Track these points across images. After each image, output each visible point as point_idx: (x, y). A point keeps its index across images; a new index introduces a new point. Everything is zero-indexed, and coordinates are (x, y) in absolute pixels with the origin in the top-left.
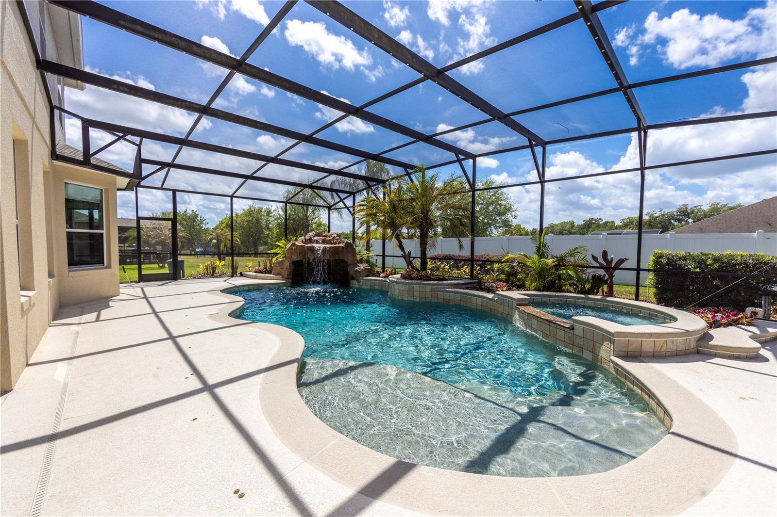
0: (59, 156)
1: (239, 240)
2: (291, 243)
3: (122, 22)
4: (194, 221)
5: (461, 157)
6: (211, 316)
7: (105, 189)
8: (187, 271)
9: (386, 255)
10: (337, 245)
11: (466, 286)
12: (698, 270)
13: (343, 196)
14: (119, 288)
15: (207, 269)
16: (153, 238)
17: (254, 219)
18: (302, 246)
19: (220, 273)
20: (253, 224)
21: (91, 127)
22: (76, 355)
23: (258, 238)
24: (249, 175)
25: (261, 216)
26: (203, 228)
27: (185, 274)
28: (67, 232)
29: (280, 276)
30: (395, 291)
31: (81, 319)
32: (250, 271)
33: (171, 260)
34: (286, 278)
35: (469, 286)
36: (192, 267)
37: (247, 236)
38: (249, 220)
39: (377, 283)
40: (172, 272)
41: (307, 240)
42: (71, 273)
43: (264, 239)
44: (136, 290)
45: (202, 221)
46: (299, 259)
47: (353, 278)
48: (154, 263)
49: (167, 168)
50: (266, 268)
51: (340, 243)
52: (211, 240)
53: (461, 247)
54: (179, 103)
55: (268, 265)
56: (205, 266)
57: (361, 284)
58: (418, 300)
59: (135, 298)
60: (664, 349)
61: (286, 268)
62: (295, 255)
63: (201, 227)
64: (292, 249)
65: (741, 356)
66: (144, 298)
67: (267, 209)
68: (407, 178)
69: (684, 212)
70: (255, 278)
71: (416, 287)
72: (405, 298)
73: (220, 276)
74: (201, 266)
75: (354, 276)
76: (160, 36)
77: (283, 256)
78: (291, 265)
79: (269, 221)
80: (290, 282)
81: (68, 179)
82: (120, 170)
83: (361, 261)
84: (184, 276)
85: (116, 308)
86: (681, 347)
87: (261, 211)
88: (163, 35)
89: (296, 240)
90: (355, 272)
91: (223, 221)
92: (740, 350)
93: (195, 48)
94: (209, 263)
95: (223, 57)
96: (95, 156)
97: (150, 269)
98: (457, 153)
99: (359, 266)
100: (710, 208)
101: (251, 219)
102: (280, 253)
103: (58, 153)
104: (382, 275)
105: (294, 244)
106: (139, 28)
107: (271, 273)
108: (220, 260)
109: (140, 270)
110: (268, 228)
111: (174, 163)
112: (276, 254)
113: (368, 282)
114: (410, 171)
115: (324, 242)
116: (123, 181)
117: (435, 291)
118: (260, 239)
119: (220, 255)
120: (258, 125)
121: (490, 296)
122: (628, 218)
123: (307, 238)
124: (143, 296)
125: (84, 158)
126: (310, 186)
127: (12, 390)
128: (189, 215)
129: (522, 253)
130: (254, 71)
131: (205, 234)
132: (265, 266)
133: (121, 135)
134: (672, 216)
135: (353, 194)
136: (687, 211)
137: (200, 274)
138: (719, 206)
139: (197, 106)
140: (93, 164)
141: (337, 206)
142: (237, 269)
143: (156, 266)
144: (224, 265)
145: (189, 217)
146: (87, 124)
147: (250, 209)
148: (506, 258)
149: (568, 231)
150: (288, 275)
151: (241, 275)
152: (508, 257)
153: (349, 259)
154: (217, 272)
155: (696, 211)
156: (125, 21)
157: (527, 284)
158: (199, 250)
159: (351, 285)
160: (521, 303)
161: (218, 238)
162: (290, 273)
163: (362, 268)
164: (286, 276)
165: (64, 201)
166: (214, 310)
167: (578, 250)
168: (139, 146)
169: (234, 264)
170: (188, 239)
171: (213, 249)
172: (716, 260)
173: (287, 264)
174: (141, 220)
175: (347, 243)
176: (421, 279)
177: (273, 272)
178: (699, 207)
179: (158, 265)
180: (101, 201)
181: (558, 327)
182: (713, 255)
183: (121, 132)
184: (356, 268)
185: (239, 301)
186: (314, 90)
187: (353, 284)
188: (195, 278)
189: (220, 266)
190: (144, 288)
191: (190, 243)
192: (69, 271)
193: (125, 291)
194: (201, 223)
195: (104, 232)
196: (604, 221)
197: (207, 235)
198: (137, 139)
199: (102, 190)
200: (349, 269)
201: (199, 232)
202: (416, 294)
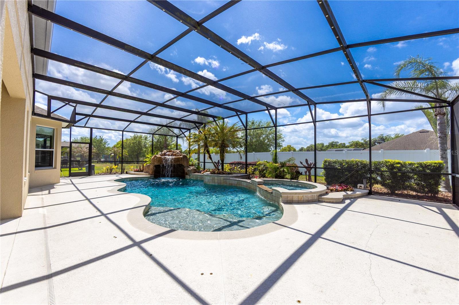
0: (36, 114)
1: (127, 154)
2: (154, 156)
3: (76, 64)
4: (101, 143)
5: (239, 113)
6: (109, 191)
7: (56, 129)
8: (96, 171)
9: (206, 162)
10: (179, 157)
11: (242, 177)
12: (339, 168)
13: (183, 131)
14: (60, 179)
15: (107, 170)
16: (77, 153)
17: (137, 142)
18: (160, 157)
19: (115, 172)
20: (136, 144)
21: (52, 99)
22: (45, 206)
23: (139, 153)
24: (132, 120)
25: (141, 140)
26: (106, 147)
27: (95, 173)
28: (36, 150)
29: (148, 173)
30: (207, 180)
31: (42, 193)
32: (132, 171)
33: (88, 165)
34: (151, 174)
35: (244, 177)
36: (99, 169)
37: (133, 152)
38: (134, 143)
39: (199, 176)
40: (88, 171)
41: (163, 154)
42: (36, 171)
43: (143, 153)
44: (68, 181)
45: (105, 143)
46: (158, 164)
47: (187, 174)
48: (76, 167)
49: (88, 117)
50: (140, 169)
51: (180, 155)
52: (111, 153)
53: (241, 157)
54: (98, 90)
55: (142, 168)
56: (107, 168)
57: (191, 177)
58: (217, 184)
59: (68, 184)
60: (302, 199)
61: (151, 169)
62: (156, 162)
63: (105, 146)
64: (155, 159)
65: (334, 202)
66: (72, 184)
67: (145, 136)
68: (214, 123)
69: (381, 139)
70: (134, 175)
71: (216, 178)
72: (211, 184)
73: (115, 174)
74: (104, 168)
75: (187, 173)
76: (92, 68)
77: (150, 163)
78: (154, 167)
79: (146, 143)
80: (153, 176)
81: (38, 124)
82: (65, 119)
83: (192, 165)
84: (94, 174)
85: (57, 188)
86: (310, 199)
87: (142, 137)
88: (93, 68)
89: (157, 154)
90: (188, 171)
91: (119, 143)
92: (332, 199)
93: (107, 72)
94: (109, 166)
95: (120, 75)
96: (54, 113)
97: (75, 170)
98: (236, 112)
99: (190, 168)
100: (395, 136)
101: (135, 141)
102: (148, 161)
103: (35, 112)
104: (202, 172)
105: (155, 156)
106: (83, 66)
107: (143, 172)
108: (115, 165)
109: (70, 170)
110: (146, 148)
111: (93, 114)
112: (146, 161)
113: (194, 176)
114: (216, 119)
115: (172, 155)
116: (65, 124)
117: (225, 179)
118: (140, 153)
119: (115, 162)
120: (136, 99)
121: (249, 181)
122: (352, 141)
123: (163, 153)
124: (71, 183)
125: (47, 114)
126: (166, 126)
127: (22, 216)
128: (98, 139)
129: (266, 161)
130: (133, 80)
131: (107, 150)
132: (140, 168)
133: (67, 103)
134: (375, 141)
135: (189, 130)
136: (383, 138)
137: (103, 173)
138: (399, 135)
139: (106, 91)
140: (52, 117)
141: (181, 136)
142: (124, 170)
143: (77, 169)
144: (117, 168)
145: (98, 140)
146: (51, 98)
147: (135, 136)
148: (259, 163)
149: (320, 149)
150: (152, 172)
151: (127, 173)
152: (259, 162)
153: (185, 164)
154: (113, 171)
155: (388, 138)
156: (77, 63)
157: (267, 175)
158: (103, 160)
159: (186, 178)
160: (260, 183)
161: (114, 153)
162: (153, 172)
163: (191, 169)
164: (151, 173)
165: (36, 134)
166: (110, 188)
167: (292, 159)
168: (75, 107)
169: (123, 168)
170: (97, 153)
171: (111, 160)
172: (347, 163)
173: (151, 167)
174: (72, 144)
175: (184, 155)
176: (219, 174)
177: (144, 171)
178: (390, 136)
179: (79, 168)
180: (54, 135)
181: (268, 193)
182: (346, 161)
183: (67, 101)
184: (189, 169)
185: (123, 185)
186: (161, 87)
187: (187, 177)
188: (100, 175)
189: (115, 168)
190: (72, 180)
191: (98, 155)
192: (35, 170)
193: (63, 181)
194: (105, 144)
195: (54, 150)
196: (339, 143)
197: (108, 151)
198: (74, 105)
199: (54, 129)
200: (185, 169)
201: (104, 149)
202: (216, 181)
